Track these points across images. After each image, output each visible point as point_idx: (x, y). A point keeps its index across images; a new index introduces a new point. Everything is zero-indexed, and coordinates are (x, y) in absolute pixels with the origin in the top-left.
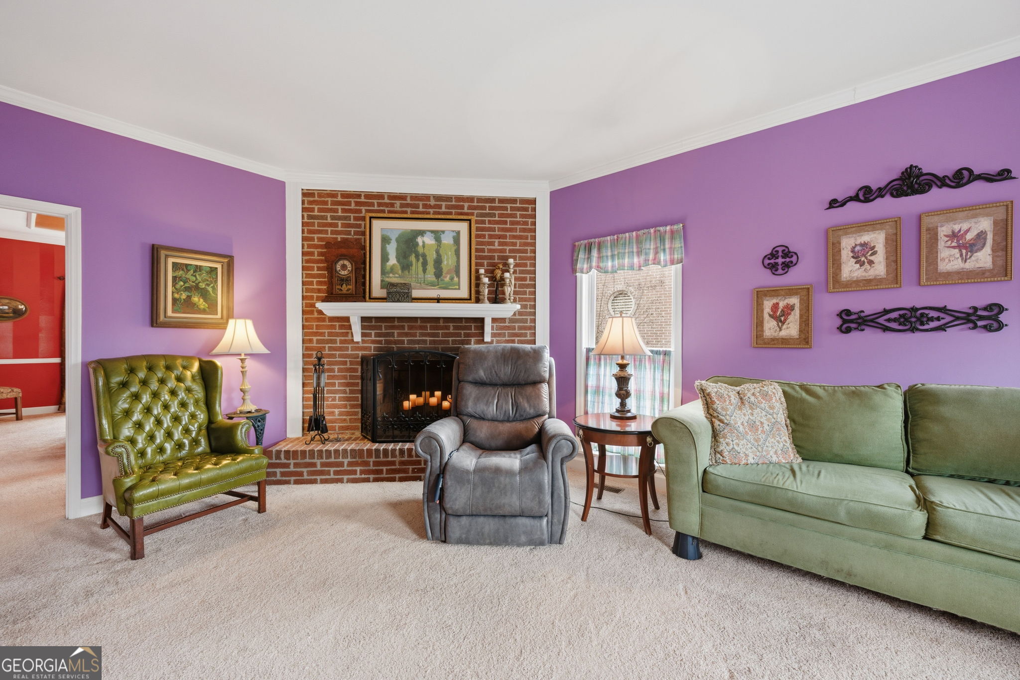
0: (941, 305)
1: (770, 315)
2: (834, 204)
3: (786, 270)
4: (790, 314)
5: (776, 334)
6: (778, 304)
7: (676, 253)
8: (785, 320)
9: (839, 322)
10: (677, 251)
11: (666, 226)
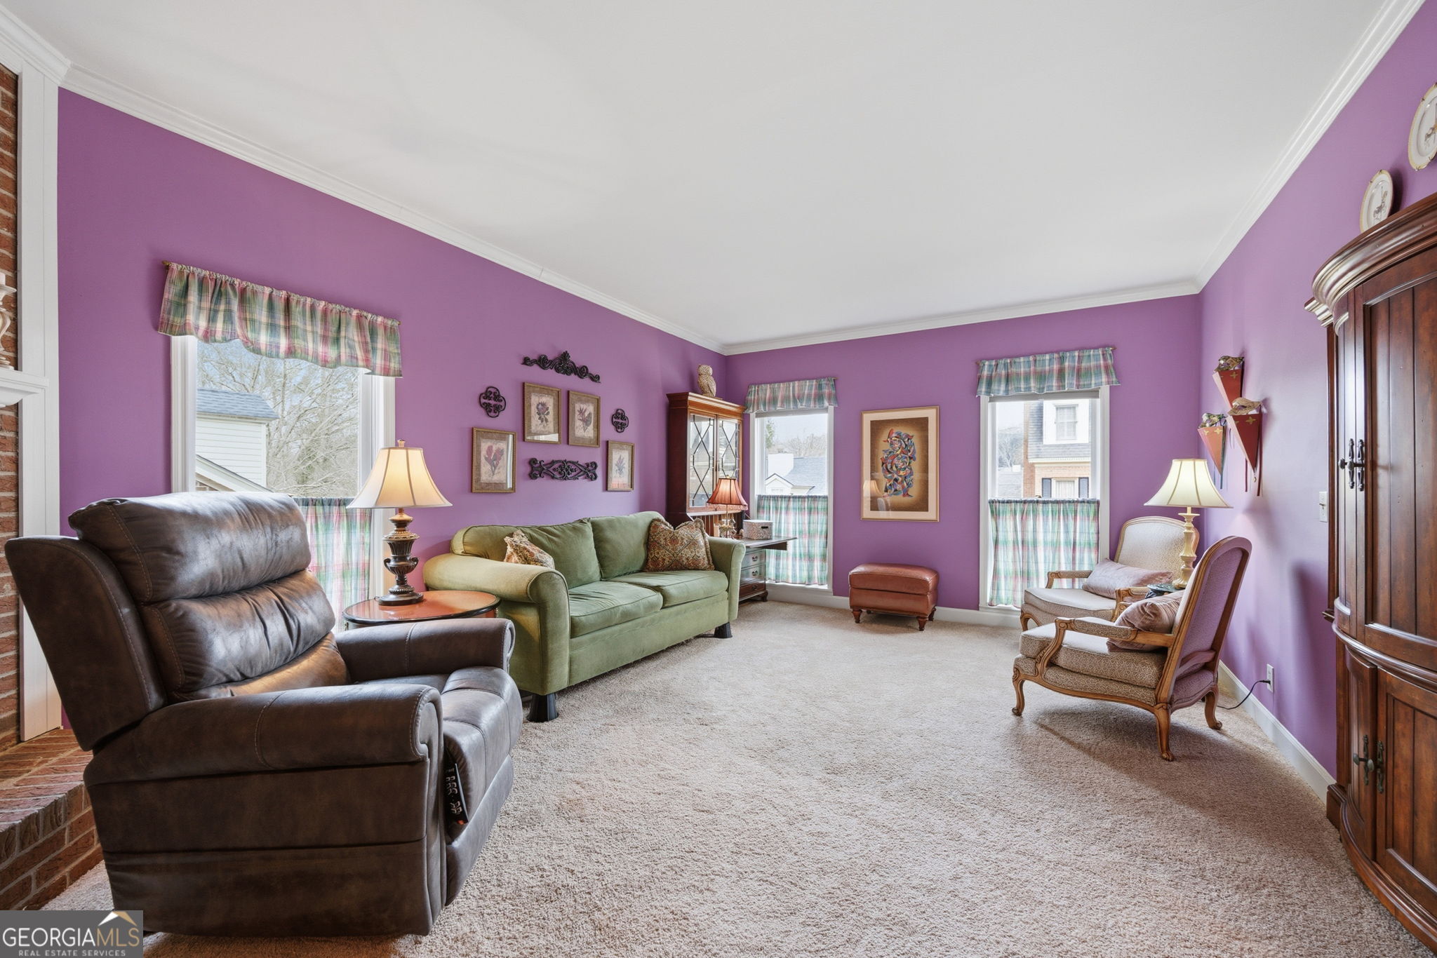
0: (575, 460)
1: (486, 459)
2: (526, 361)
3: (497, 414)
4: (500, 459)
5: (490, 479)
6: (492, 447)
7: (393, 360)
8: (497, 464)
9: (528, 469)
10: (394, 357)
11: (377, 315)
